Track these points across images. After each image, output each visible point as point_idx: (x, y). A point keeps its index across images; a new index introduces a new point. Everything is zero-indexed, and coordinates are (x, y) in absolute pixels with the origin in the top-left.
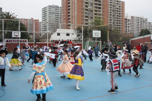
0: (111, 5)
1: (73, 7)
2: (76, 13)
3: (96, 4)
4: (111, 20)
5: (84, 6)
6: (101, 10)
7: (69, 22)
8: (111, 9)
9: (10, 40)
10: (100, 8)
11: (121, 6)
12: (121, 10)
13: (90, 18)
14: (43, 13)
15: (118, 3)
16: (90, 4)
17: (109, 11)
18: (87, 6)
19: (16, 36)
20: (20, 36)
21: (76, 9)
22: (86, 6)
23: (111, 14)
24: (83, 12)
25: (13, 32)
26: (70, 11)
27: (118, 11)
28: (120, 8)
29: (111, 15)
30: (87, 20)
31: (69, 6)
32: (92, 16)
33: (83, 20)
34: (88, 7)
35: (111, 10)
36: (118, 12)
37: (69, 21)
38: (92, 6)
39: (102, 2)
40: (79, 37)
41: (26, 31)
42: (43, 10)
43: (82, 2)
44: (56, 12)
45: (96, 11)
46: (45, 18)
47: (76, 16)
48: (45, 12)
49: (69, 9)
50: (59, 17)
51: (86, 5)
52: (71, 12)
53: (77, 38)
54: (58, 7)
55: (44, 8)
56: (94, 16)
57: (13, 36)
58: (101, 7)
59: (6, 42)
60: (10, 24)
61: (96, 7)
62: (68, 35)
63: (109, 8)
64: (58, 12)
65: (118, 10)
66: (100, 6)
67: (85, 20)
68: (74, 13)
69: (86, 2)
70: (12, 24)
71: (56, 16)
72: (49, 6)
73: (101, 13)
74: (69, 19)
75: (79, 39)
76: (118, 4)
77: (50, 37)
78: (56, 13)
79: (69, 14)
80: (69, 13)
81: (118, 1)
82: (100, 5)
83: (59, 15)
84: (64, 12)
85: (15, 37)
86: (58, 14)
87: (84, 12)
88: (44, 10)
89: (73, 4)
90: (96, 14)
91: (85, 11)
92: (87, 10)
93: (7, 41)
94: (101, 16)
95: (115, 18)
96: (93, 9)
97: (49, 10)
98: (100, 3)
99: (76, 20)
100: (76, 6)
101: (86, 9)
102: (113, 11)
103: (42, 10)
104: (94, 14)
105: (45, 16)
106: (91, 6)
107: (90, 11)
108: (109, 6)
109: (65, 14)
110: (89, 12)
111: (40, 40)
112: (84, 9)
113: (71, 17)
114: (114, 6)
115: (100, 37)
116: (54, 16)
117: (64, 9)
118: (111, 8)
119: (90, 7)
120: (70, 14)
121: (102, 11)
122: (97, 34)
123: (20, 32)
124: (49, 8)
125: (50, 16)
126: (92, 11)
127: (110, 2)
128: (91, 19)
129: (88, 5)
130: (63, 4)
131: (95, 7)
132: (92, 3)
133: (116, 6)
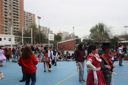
0: (24, 16)
3: (14, 14)
5: (3, 15)
6: (19, 19)
8: (25, 19)
10: (17, 18)
11: (32, 17)
12: (32, 21)
16: (9, 14)
18: (6, 15)
22: (5, 15)
23: (25, 23)
24: (2, 21)
27: (30, 21)
28: (32, 19)
29: (25, 24)
30: (6, 27)
32: (11, 24)
33: (3, 27)
36: (30, 22)
38: (11, 16)
39: (19, 13)
43: (2, 11)
45: (14, 20)
51: (6, 14)
58: (19, 17)
61: (15, 17)
66: (17, 16)
67: (5, 27)
69: (5, 12)
73: (19, 22)
76: (30, 16)
81: (30, 14)
82: (18, 15)
87: (4, 20)
92: (6, 18)
94: (19, 25)
96: (11, 18)
98: (17, 14)
101: (5, 18)
102: (27, 21)
104: (13, 23)
107: (9, 20)
112: (3, 17)
114: (27, 17)
119: (9, 16)
122: (51, 37)
126: (10, 20)
128: (10, 27)
129: (7, 14)
131: (13, 16)
132: (11, 13)
133: (28, 17)
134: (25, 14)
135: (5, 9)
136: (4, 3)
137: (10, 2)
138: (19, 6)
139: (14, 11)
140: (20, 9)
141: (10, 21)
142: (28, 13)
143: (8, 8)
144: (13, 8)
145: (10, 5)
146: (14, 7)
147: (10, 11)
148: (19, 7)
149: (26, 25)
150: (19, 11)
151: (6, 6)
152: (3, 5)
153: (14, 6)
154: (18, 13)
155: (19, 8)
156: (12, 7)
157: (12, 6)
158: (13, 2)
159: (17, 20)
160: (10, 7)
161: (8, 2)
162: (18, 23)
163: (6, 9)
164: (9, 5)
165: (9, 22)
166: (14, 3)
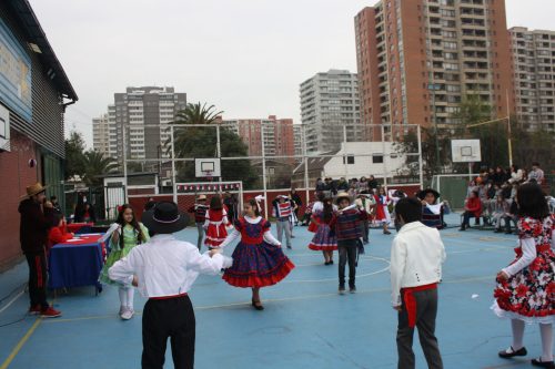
0: (521, 51)
1: (394, 69)
2: (404, 87)
3: (469, 53)
4: (525, 101)
5: (429, 64)
6: (488, 71)
7: (385, 118)
8: (522, 64)
9: (188, 187)
10: (482, 65)
13: (452, 99)
14: (304, 99)
15: (546, 41)
16: (448, 56)
17: (518, 71)
18: (439, 64)
19: (208, 171)
20: (217, 173)
21: (403, 76)
22: (435, 63)
23: (523, 80)
24: (427, 85)
25: (198, 161)
26: (387, 83)
27: (547, 69)
29: (523, 84)
30: (443, 108)
31: (382, 69)
32: (458, 94)
33: (428, 108)
34: (444, 65)
35: (522, 68)
36: (548, 73)
37: (383, 115)
38: (456, 61)
39: (488, 44)
40: (413, 164)
41: (245, 154)
42: (304, 87)
43: (422, 51)
44: (344, 91)
45: (471, 75)
46: (309, 113)
47: (404, 99)
48: (308, 94)
49: (382, 79)
50: (354, 105)
51: (437, 59)
52: (388, 87)
53: (406, 168)
54: (349, 75)
55: (307, 82)
56: (466, 92)
57: (199, 174)
58: (487, 60)
59: (178, 191)
60: (197, 138)
61: (471, 64)
62: (378, 159)
63: (517, 63)
64: (348, 91)
65: (547, 65)
66: (482, 60)
67: (437, 107)
68: (399, 88)
69: (434, 52)
70: (204, 139)
71: (344, 105)
72: (321, 74)
73: (489, 80)
74: (384, 109)
75: (413, 170)
76: (546, 45)
77: (322, 169)
78: (343, 94)
79: (382, 95)
80: (383, 89)
81: (545, 36)
82: (482, 54)
83: (354, 98)
84: (366, 88)
85: (204, 175)
86: (351, 95)
87: (429, 83)
88: (308, 88)
89: (395, 60)
90: (470, 86)
91: (433, 80)
92: (440, 75)
93: (181, 189)
94: (489, 92)
95: (541, 93)
96: (459, 70)
97: (322, 88)
98: (481, 49)
99: (405, 110)
100: (402, 65)
101: (435, 74)
102: (532, 69)
103: (299, 88)
104: (464, 87)
105: (309, 106)
106: (453, 61)
107: (451, 78)
108: (516, 55)
109: (370, 95)
110: (447, 80)
111: (292, 181)
112: (429, 73)
113: (389, 103)
114: (532, 53)
115: (479, 159)
116: (336, 105)
117: (365, 78)
118: (522, 60)
119: (448, 66)
120: (388, 92)
121: (493, 74)
122: (466, 150)
123: (217, 162)
124: (321, 81)
125: (325, 104)
126: (456, 77)
127: (519, 42)
128: (454, 105)
129: (441, 59)
130: (361, 63)
131: (466, 63)
132: (455, 51)
133: (539, 52)
134: (522, 43)
135: (434, 41)
136: (428, 20)
137: (449, 14)
138: (484, 17)
139: (467, 42)
140: (489, 31)
141: (455, 83)
142: (535, 35)
143: (446, 34)
144: (461, 33)
145: (452, 24)
146: (467, 26)
147: (451, 45)
148: (486, 23)
149: (528, 87)
150: (485, 39)
151: (436, 31)
152: (427, 28)
153: (465, 21)
154: (485, 46)
155: (485, 28)
156: (460, 26)
157: (459, 23)
158: (461, 8)
159: (483, 75)
160: (453, 29)
161: (445, 13)
162: (485, 86)
163: (437, 42)
164: (446, 24)
165: (450, 88)
166: (467, 11)
